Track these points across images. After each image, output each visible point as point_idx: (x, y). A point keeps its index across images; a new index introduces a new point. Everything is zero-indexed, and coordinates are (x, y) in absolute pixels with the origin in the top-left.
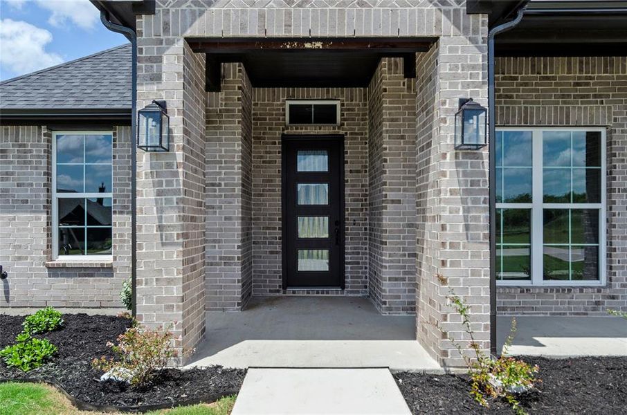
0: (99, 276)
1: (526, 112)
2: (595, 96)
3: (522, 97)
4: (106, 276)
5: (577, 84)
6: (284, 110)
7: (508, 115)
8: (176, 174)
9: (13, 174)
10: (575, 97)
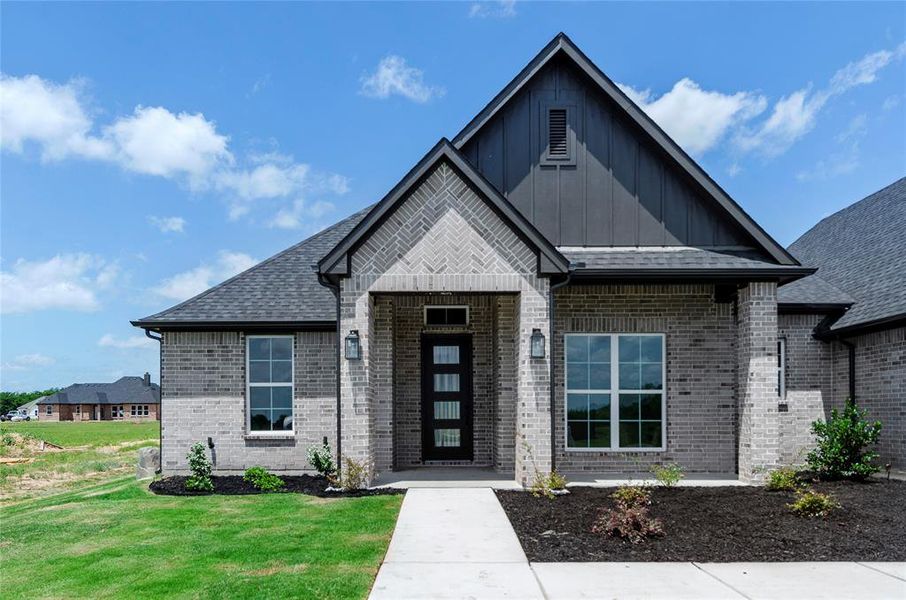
0: (285, 445)
1: (604, 323)
2: (656, 311)
3: (601, 311)
4: (290, 445)
5: (642, 301)
6: (422, 313)
7: (591, 324)
8: (364, 373)
9: (218, 368)
10: (641, 310)
